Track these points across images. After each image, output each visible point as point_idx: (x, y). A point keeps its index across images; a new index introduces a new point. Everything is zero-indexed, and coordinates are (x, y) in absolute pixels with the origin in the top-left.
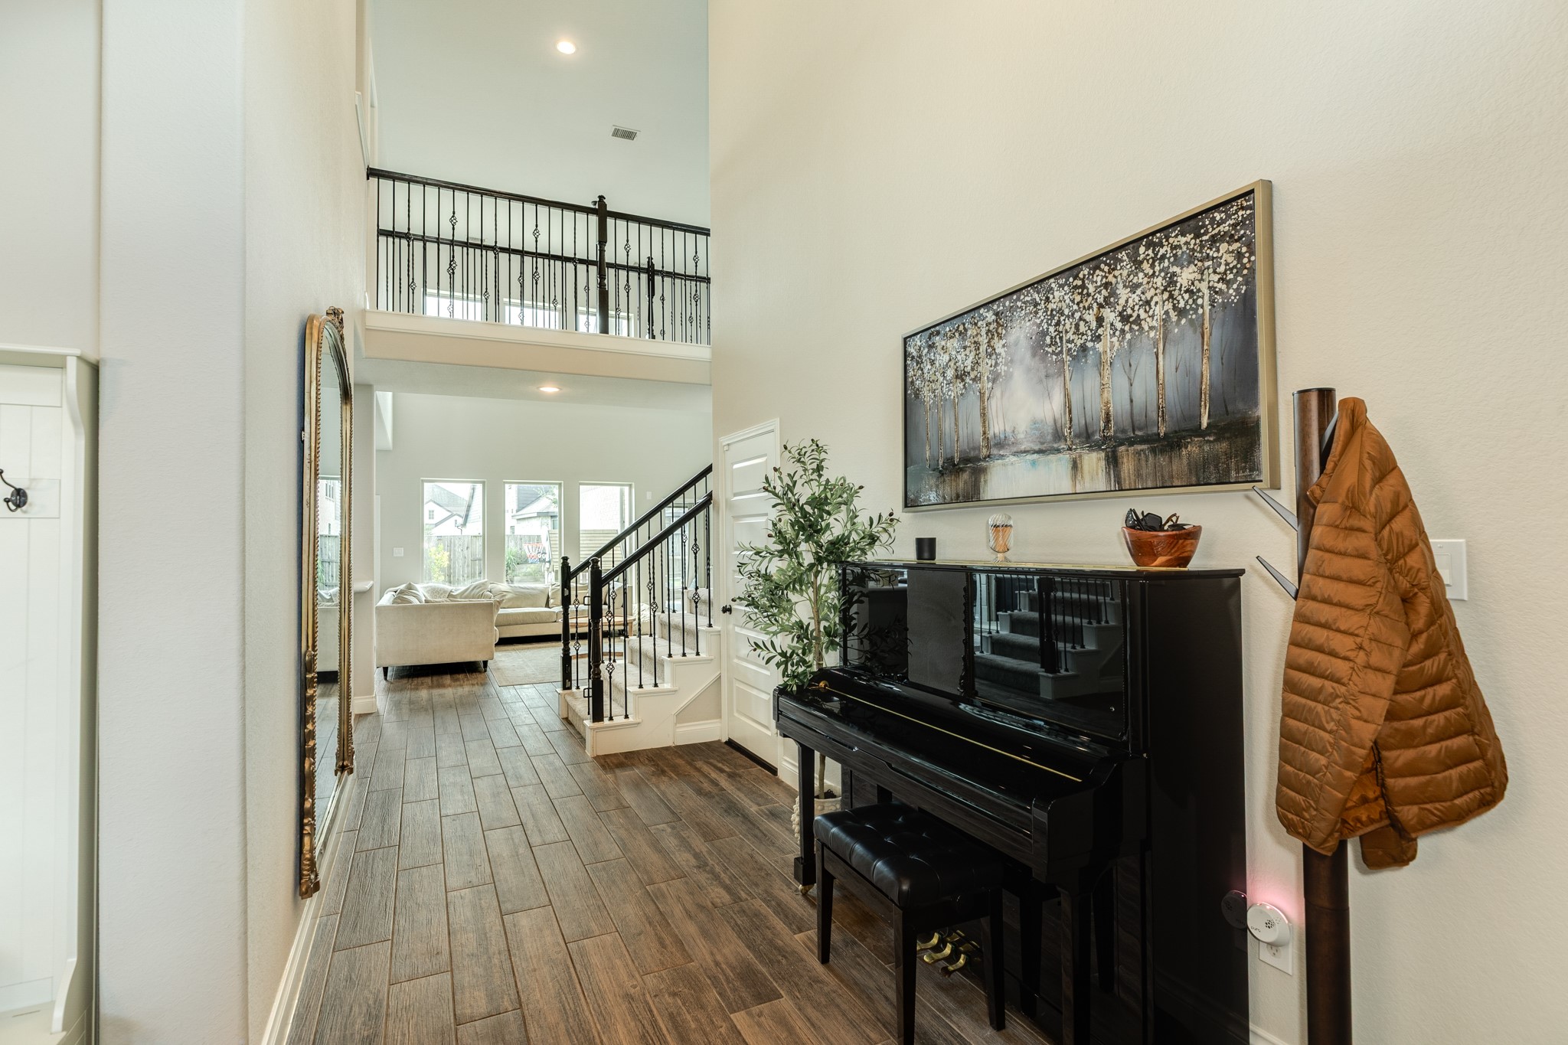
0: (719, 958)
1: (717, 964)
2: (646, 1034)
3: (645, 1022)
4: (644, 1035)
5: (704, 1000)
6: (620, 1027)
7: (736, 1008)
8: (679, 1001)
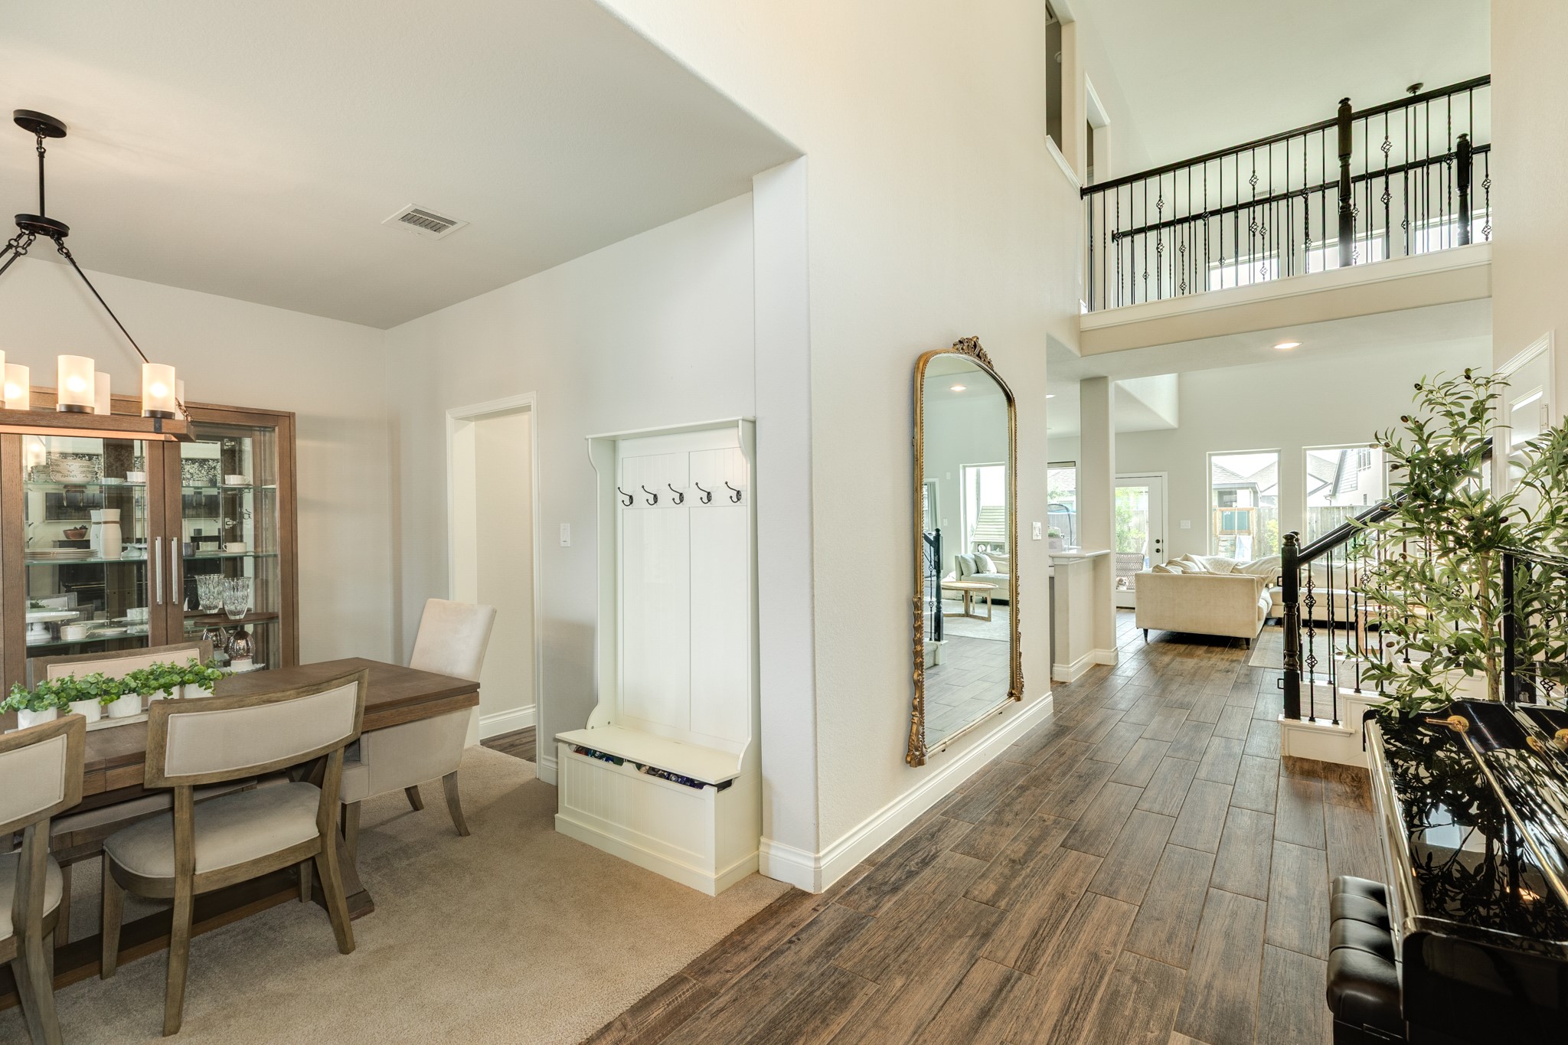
0: (1217, 984)
1: (1209, 986)
2: (1079, 990)
3: (1088, 981)
4: (1077, 989)
5: (1160, 1003)
6: (1064, 971)
7: (1184, 1030)
8: (1135, 988)
